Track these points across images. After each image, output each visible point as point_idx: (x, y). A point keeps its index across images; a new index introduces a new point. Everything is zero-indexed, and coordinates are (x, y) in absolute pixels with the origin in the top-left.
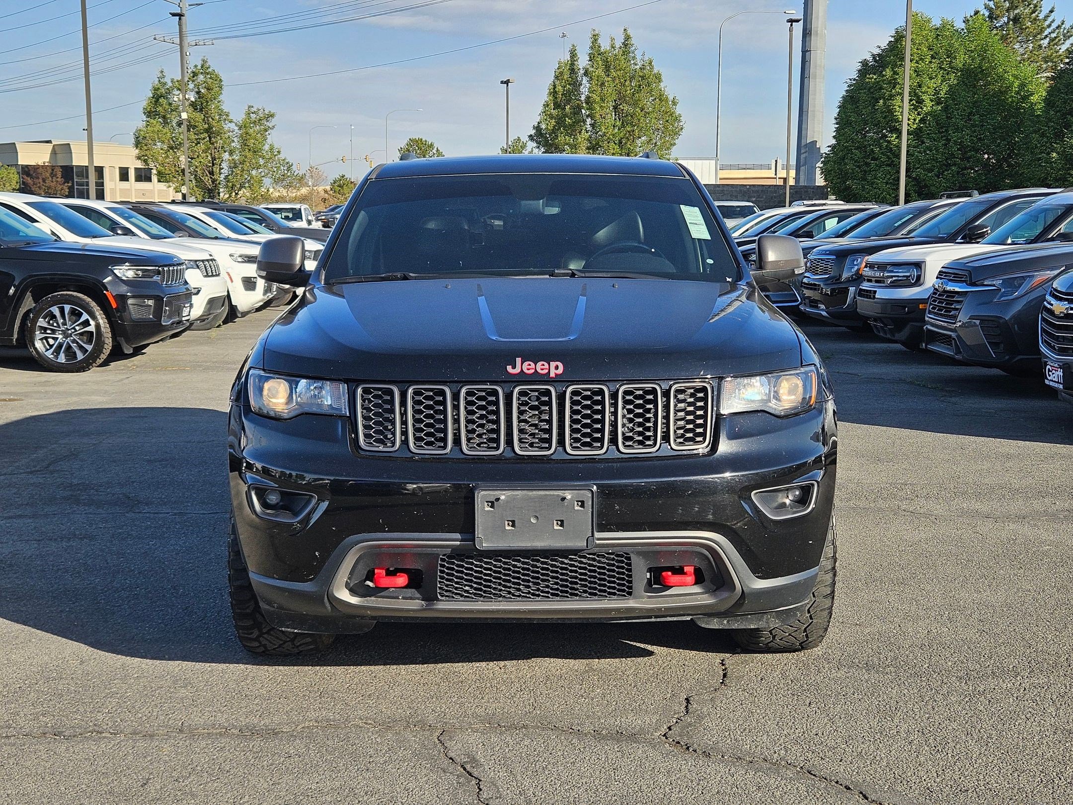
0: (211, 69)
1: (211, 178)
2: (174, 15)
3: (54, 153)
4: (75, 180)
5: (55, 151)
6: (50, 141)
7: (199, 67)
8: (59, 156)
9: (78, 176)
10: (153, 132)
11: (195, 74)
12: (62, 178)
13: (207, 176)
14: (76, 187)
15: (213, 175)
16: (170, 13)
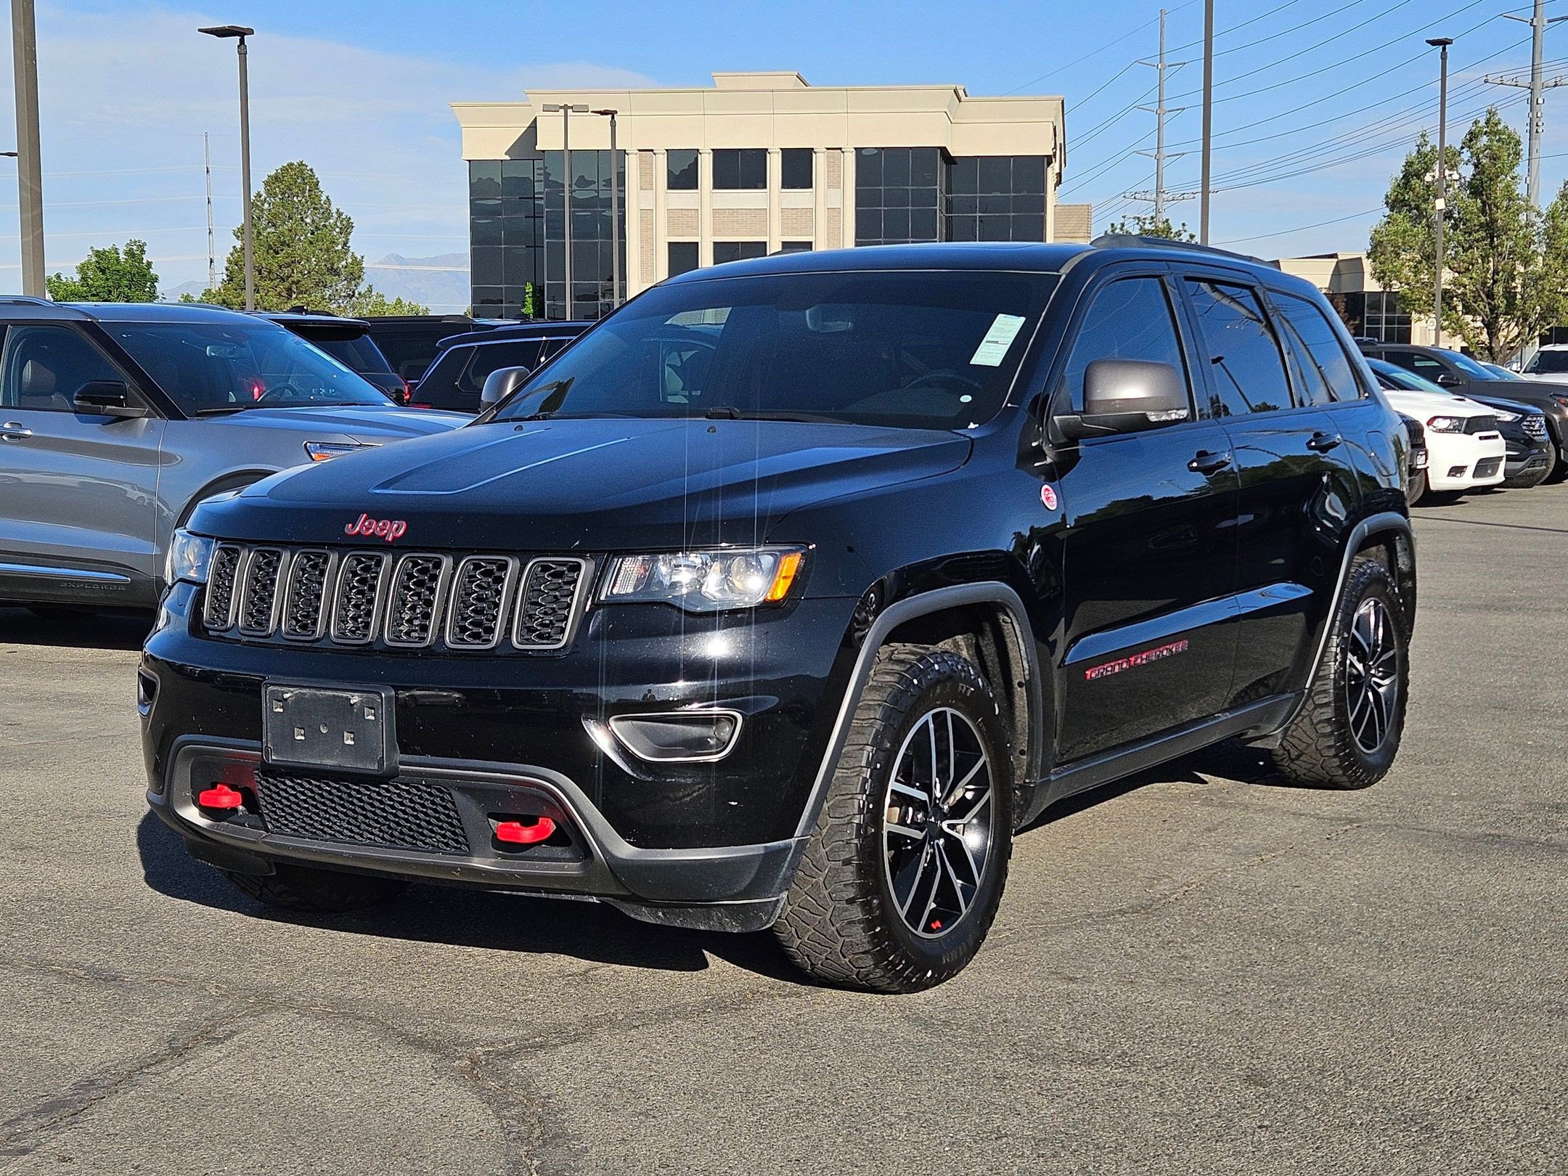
0: (1502, 125)
1: (1489, 304)
2: (1434, 43)
3: (1337, 273)
4: (1366, 315)
5: (1339, 271)
6: (1336, 254)
7: (1482, 123)
8: (1345, 278)
9: (1370, 308)
10: (1396, 233)
11: (1473, 136)
12: (1345, 312)
13: (1483, 300)
14: (1366, 326)
15: (1493, 300)
16: (1427, 41)
